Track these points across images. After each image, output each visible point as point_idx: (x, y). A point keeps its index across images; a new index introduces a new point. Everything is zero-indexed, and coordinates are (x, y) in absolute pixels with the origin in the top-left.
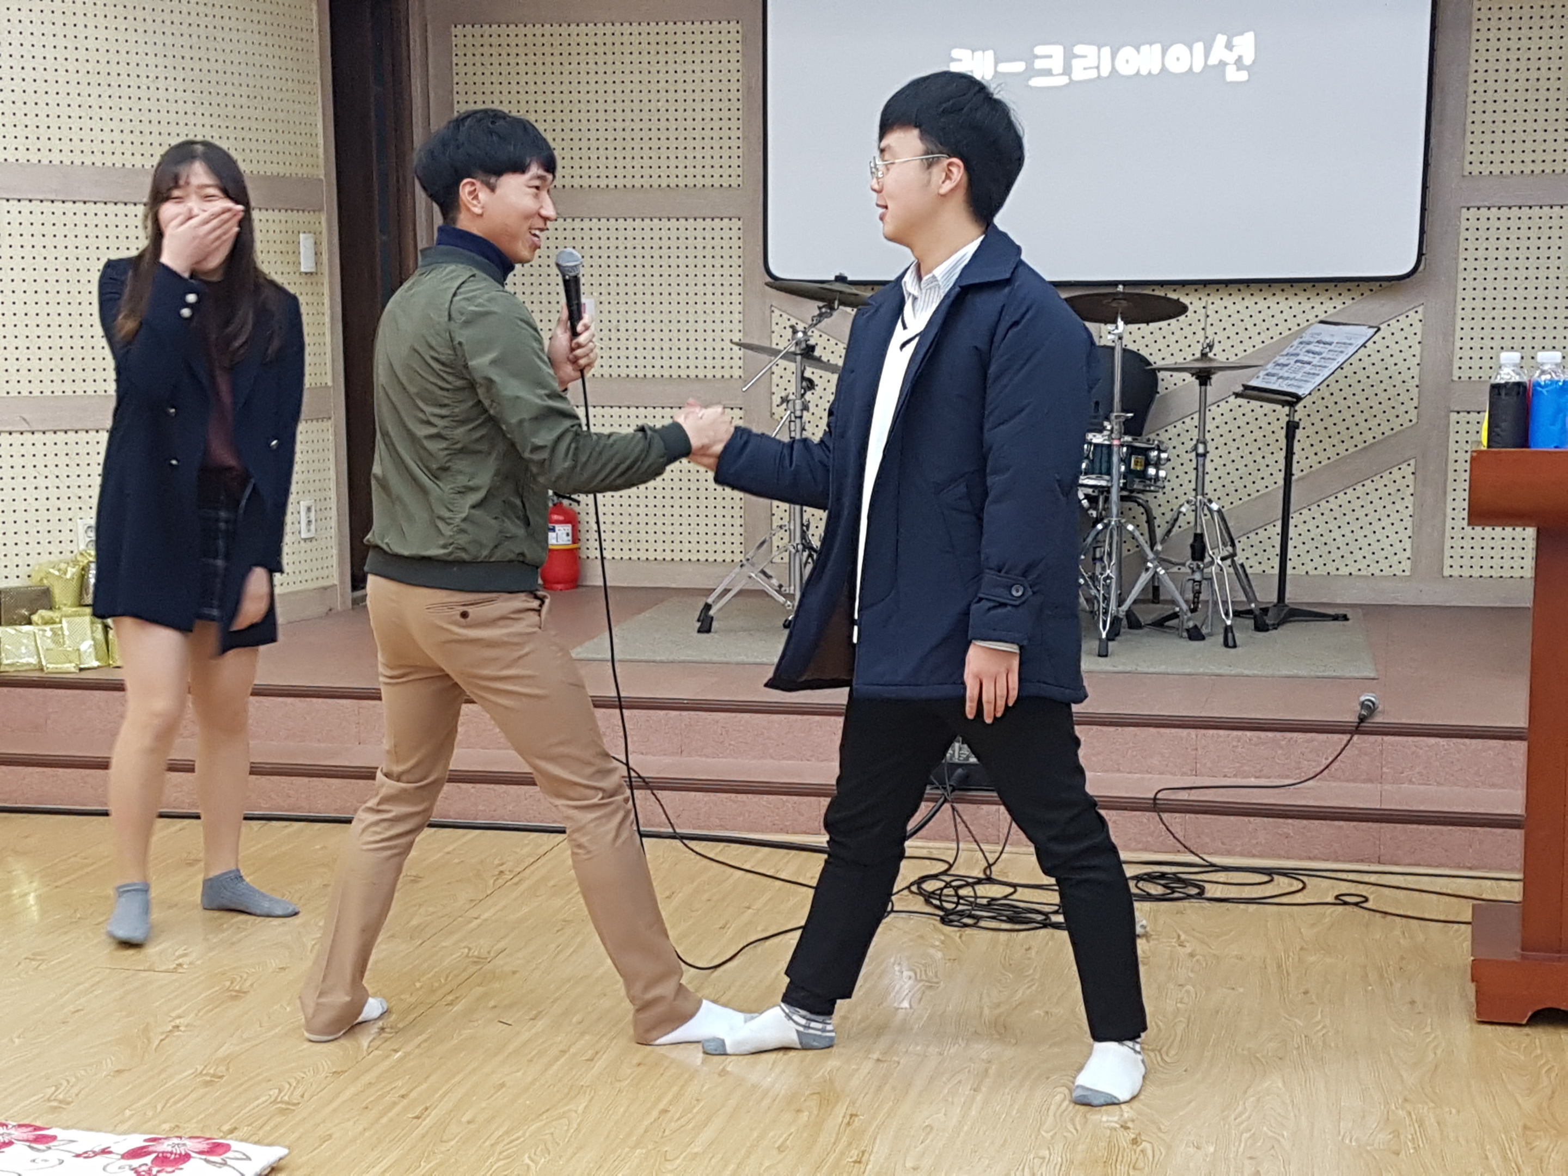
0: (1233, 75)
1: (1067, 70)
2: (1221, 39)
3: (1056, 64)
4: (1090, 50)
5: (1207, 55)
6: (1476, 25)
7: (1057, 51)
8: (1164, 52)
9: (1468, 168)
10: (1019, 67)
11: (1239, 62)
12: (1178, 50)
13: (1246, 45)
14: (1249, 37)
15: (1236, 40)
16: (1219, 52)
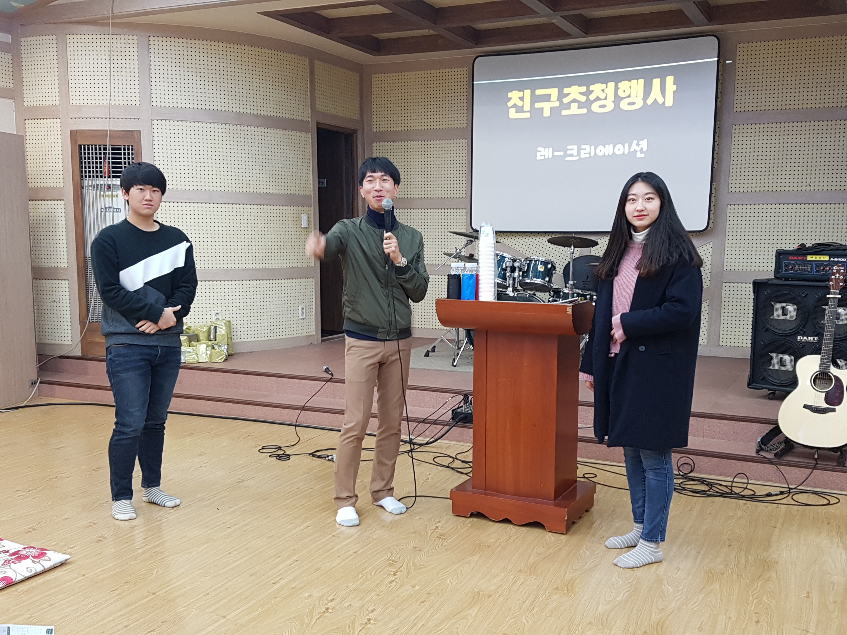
0: (639, 155)
1: (579, 154)
2: (635, 142)
3: (575, 152)
4: (587, 147)
5: (629, 148)
6: (734, 135)
7: (575, 147)
8: (614, 147)
9: (730, 190)
10: (561, 153)
11: (641, 151)
12: (619, 146)
13: (644, 144)
14: (645, 141)
15: (641, 142)
16: (634, 147)
